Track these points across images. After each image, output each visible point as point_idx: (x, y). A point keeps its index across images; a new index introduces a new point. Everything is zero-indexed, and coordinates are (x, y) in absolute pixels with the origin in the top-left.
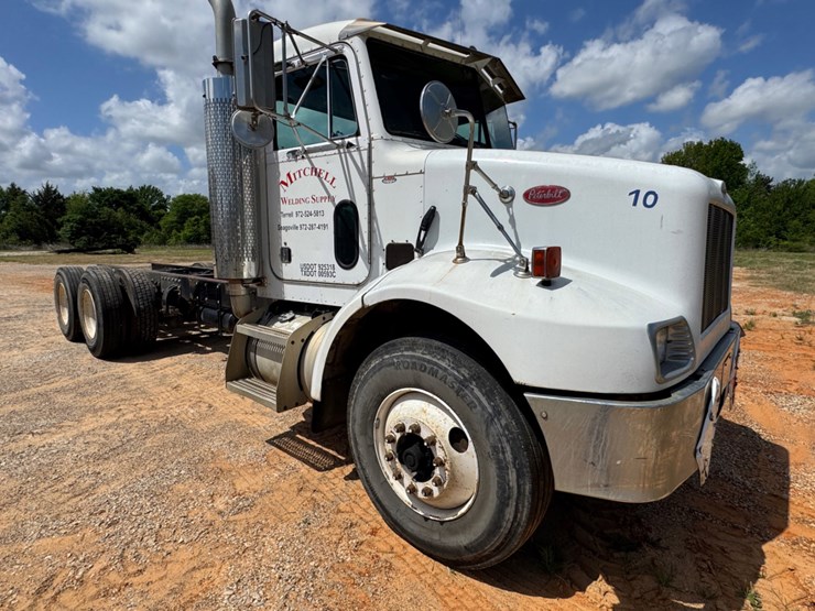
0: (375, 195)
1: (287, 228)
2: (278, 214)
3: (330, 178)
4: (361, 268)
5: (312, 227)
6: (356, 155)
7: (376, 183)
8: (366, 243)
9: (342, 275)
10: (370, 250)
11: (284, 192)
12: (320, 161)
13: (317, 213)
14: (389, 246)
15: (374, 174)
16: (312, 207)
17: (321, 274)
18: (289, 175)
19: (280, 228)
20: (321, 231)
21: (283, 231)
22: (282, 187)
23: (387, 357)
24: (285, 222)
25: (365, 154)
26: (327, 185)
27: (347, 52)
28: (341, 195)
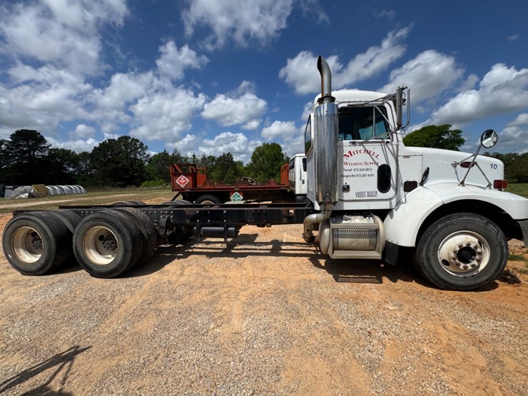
0: (399, 163)
1: (347, 176)
2: (342, 169)
3: (375, 155)
4: (391, 192)
5: (364, 175)
6: (390, 147)
7: (400, 159)
8: (395, 181)
9: (380, 195)
10: (397, 184)
11: (345, 160)
12: (369, 147)
13: (367, 170)
14: (405, 183)
15: (399, 154)
16: (364, 167)
17: (368, 196)
18: (350, 152)
19: (342, 176)
20: (370, 177)
21: (345, 178)
22: (345, 158)
23: (448, 222)
24: (345, 173)
25: (395, 147)
26: (374, 158)
27: (386, 105)
28: (382, 162)
